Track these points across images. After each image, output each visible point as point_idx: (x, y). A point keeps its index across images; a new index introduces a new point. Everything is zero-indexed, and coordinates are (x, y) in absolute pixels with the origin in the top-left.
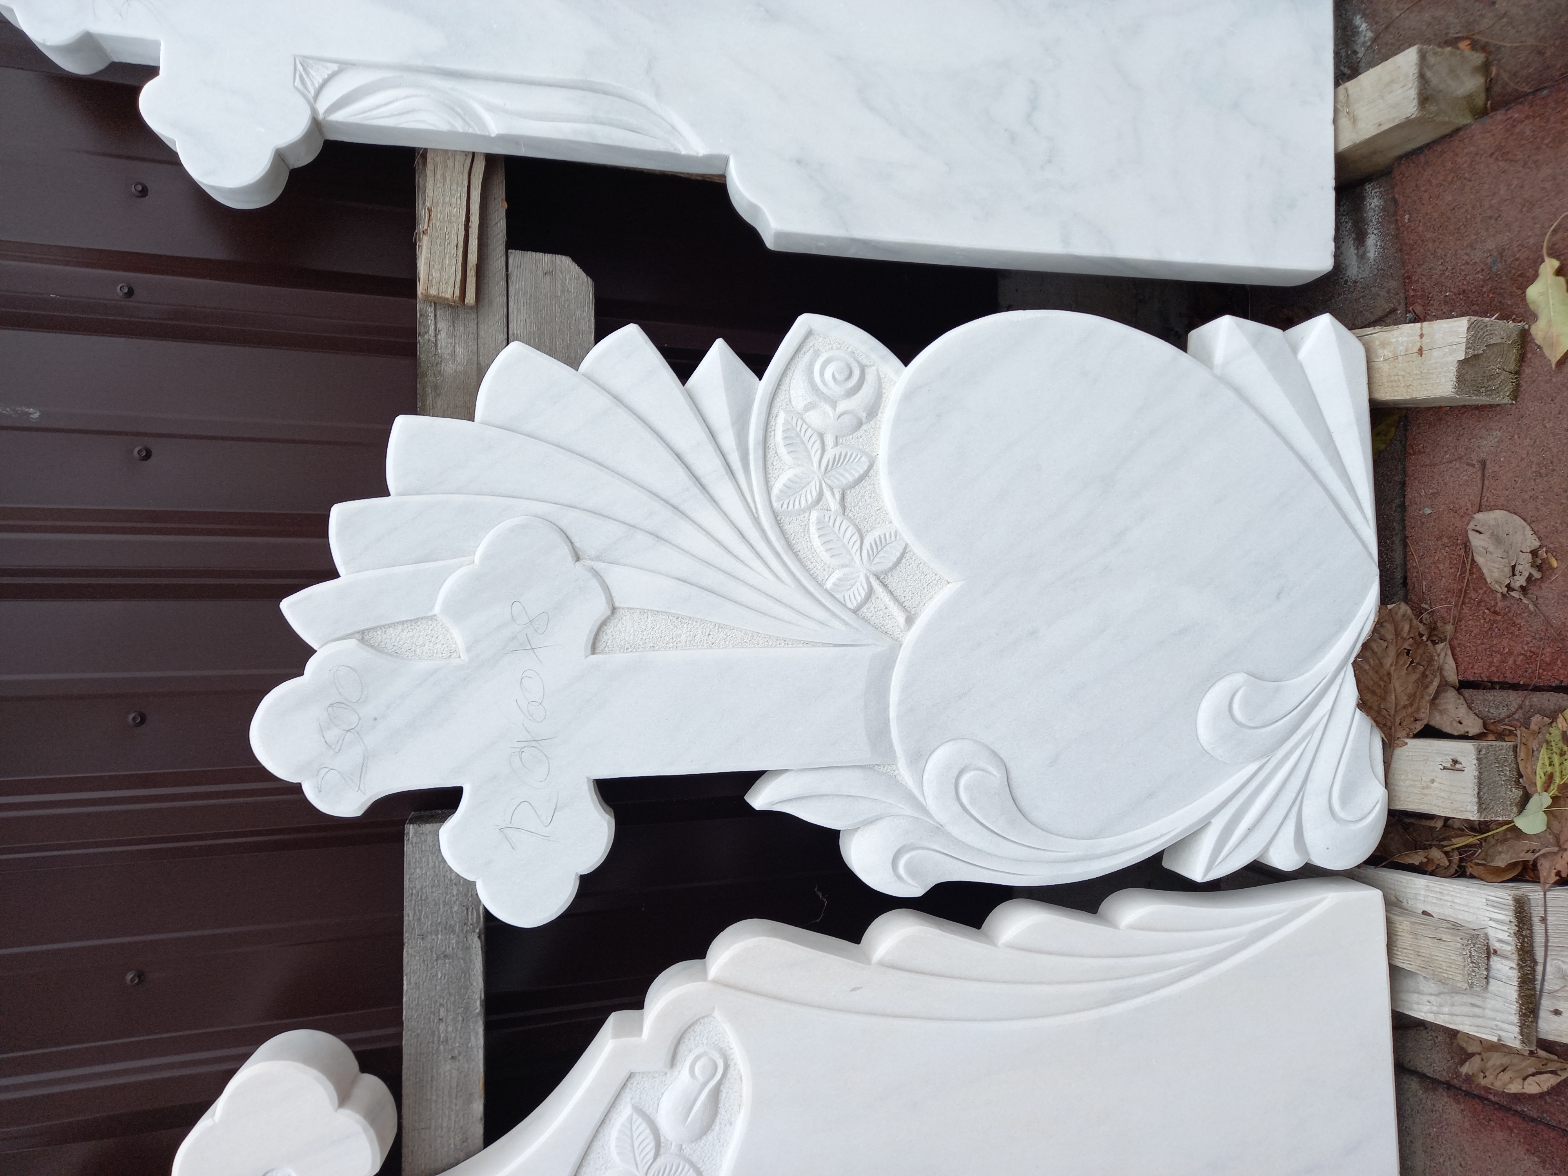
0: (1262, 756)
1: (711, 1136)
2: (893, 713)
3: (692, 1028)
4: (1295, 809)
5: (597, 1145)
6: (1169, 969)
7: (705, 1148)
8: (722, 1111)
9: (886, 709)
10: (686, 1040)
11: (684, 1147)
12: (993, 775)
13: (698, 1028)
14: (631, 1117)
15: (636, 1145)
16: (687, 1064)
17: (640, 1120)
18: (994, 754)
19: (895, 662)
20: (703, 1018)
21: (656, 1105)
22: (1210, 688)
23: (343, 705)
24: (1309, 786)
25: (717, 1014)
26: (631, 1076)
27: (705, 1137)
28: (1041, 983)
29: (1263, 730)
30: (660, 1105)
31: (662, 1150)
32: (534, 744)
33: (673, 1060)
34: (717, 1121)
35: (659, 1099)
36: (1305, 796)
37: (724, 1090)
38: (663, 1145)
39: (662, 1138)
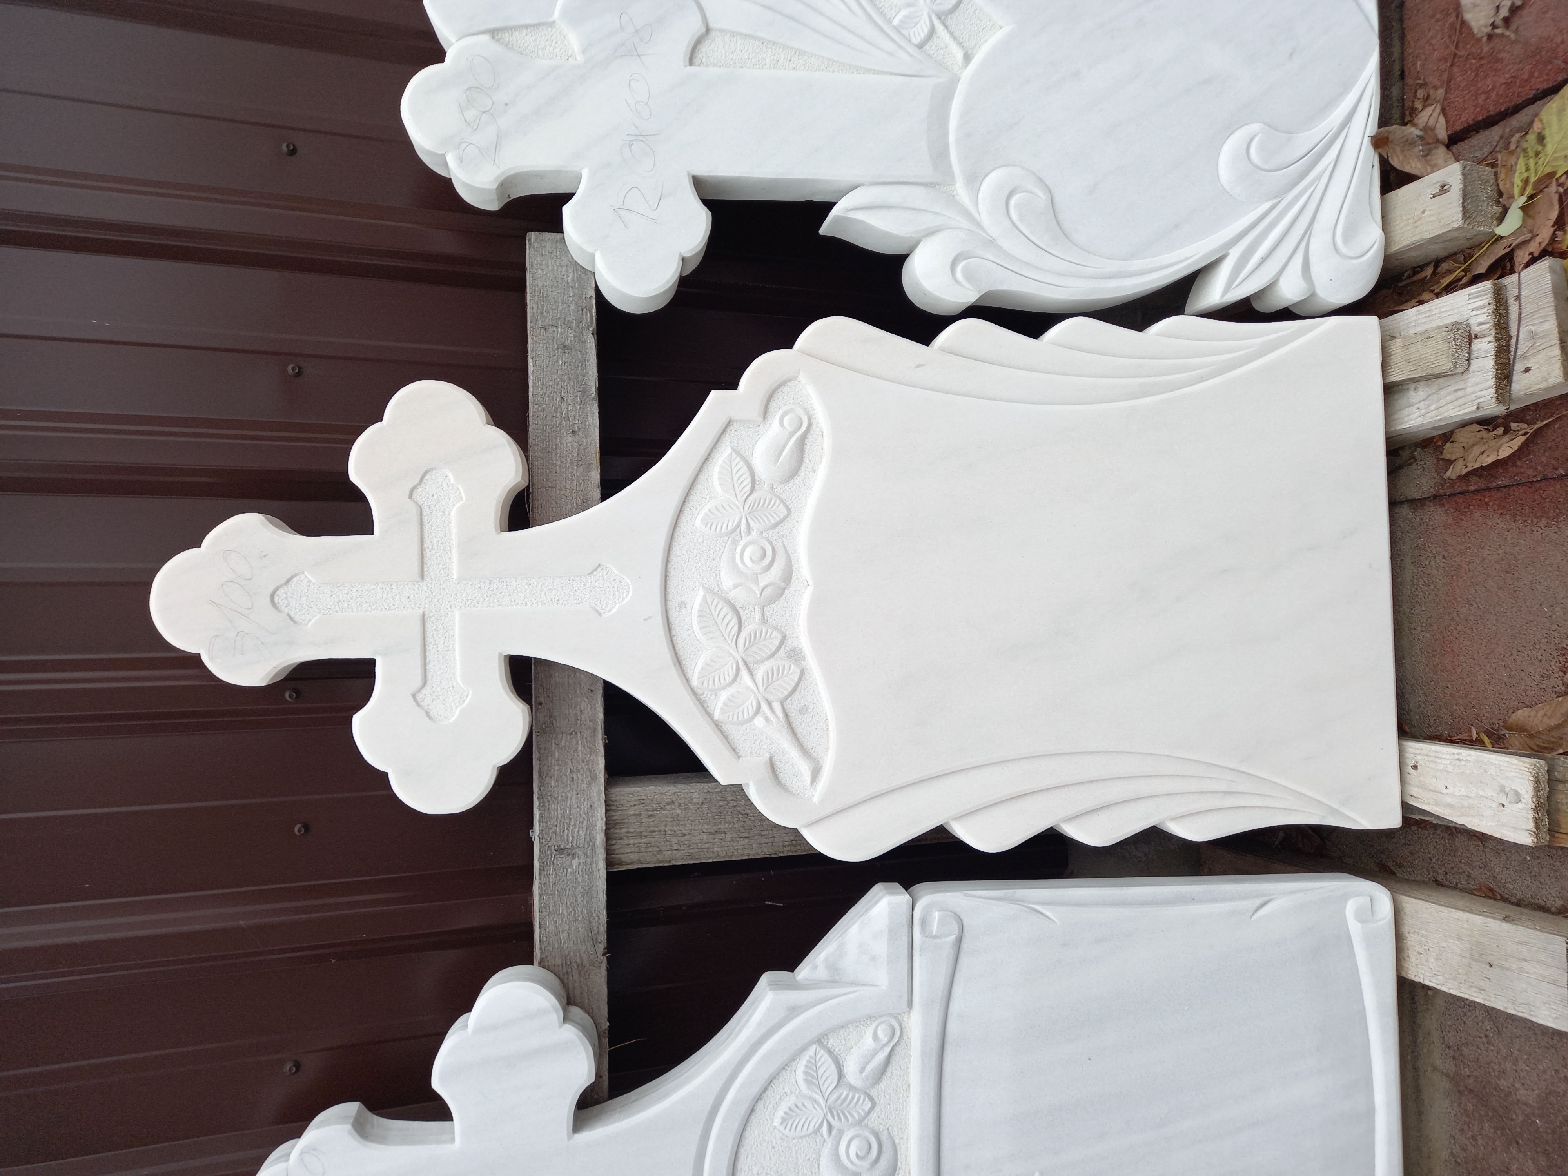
0: (1274, 197)
1: (797, 480)
2: (952, 138)
3: (781, 389)
4: (1303, 244)
5: (702, 478)
6: (1190, 371)
7: (792, 489)
8: (806, 460)
9: (946, 135)
10: (776, 399)
11: (775, 487)
12: (1039, 197)
13: (785, 389)
14: (731, 455)
15: (735, 479)
16: (777, 418)
17: (738, 459)
18: (1041, 180)
19: (954, 93)
20: (790, 380)
21: (751, 450)
22: (1230, 135)
23: (479, 90)
24: (1316, 227)
25: (802, 378)
26: (729, 423)
27: (792, 481)
28: (1079, 376)
29: (1276, 173)
30: (755, 450)
31: (757, 487)
32: (641, 138)
33: (765, 413)
34: (803, 468)
35: (754, 446)
36: (1312, 234)
37: (808, 444)
38: (757, 483)
39: (756, 477)
